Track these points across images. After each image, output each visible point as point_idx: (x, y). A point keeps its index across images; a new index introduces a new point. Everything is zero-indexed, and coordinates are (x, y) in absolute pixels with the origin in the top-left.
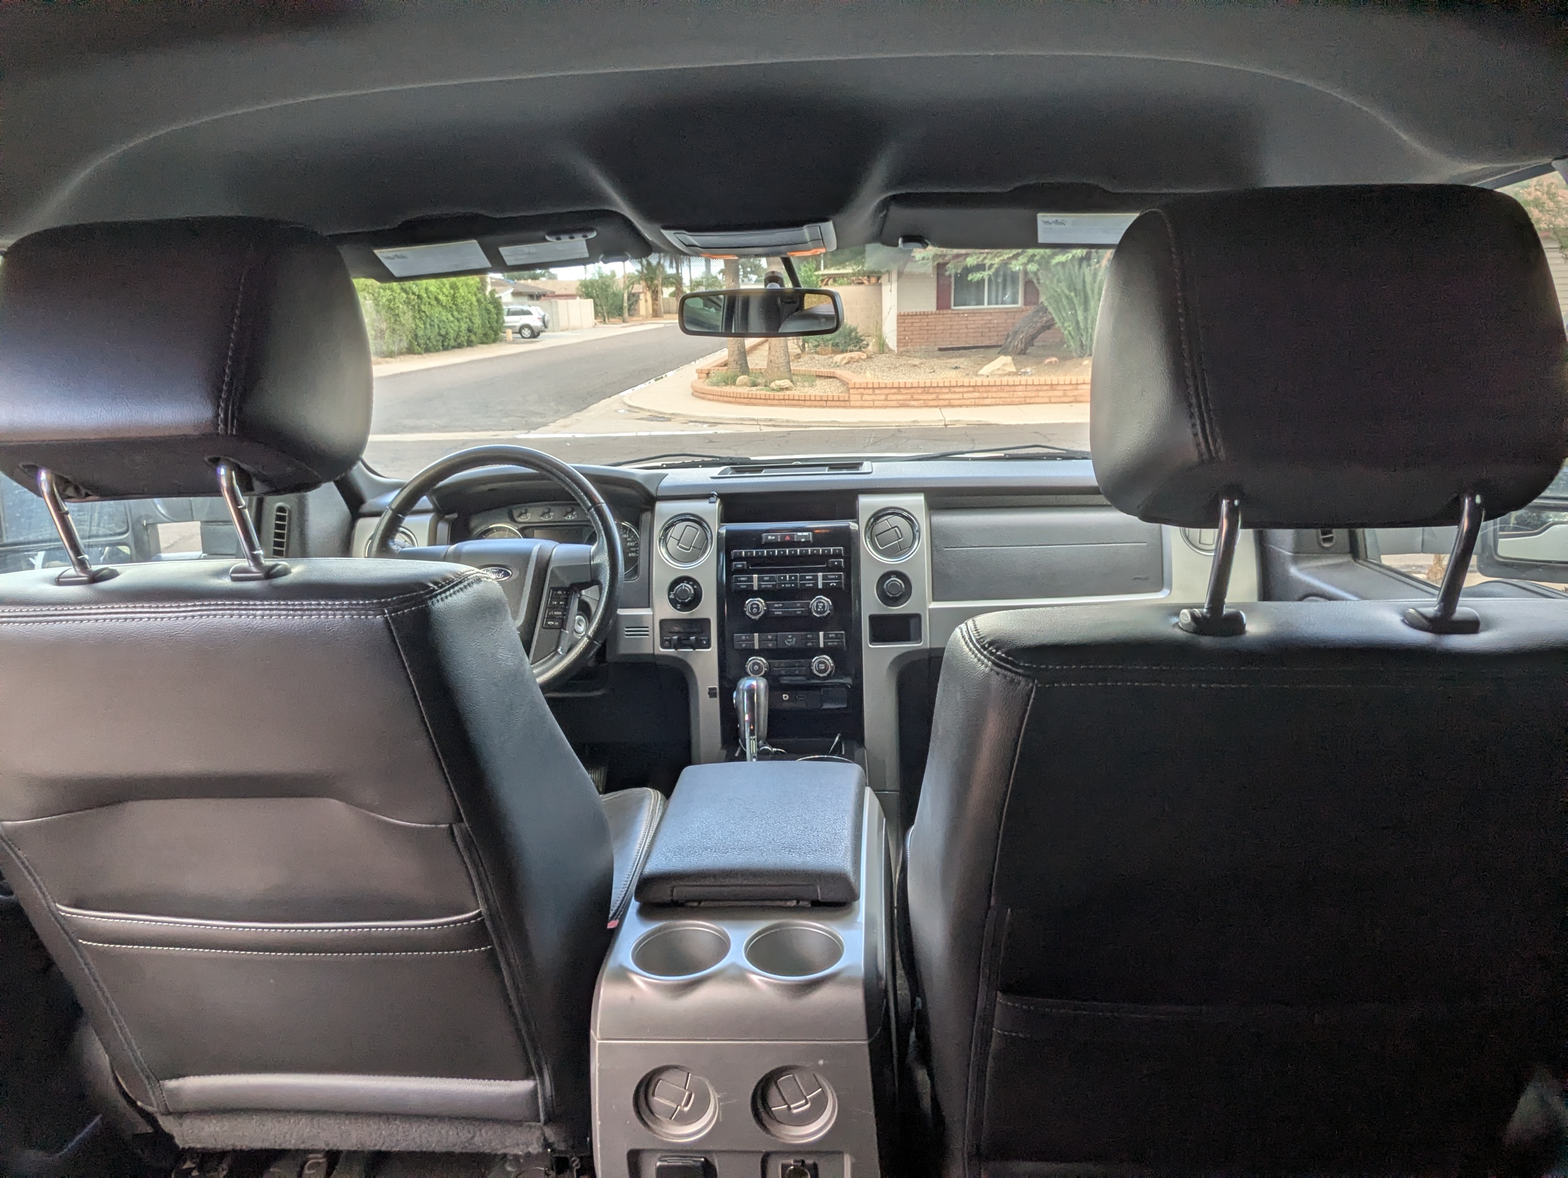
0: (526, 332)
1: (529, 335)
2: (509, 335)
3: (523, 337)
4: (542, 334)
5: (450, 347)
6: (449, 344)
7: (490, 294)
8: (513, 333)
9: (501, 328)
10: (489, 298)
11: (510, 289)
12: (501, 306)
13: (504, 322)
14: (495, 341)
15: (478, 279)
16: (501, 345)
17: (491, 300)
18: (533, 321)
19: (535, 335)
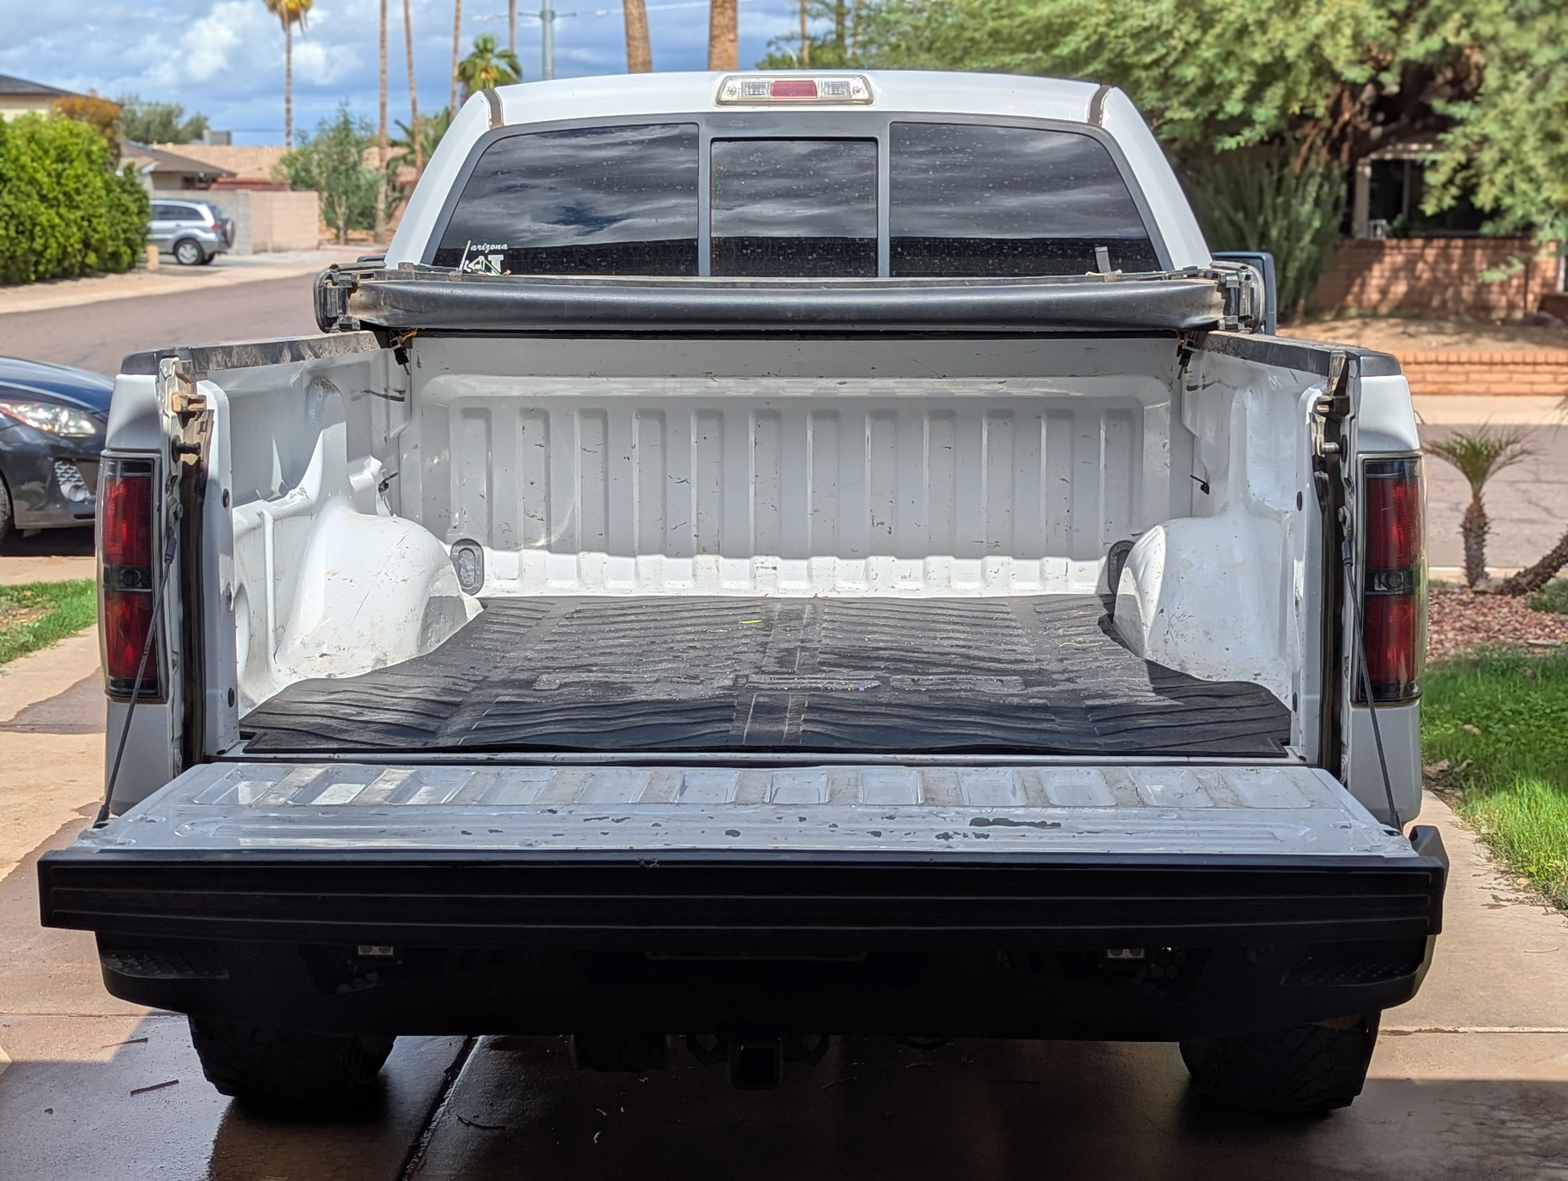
0: (188, 253)
1: (193, 259)
2: (152, 254)
3: (181, 263)
4: (217, 259)
5: (48, 276)
6: (46, 271)
7: (126, 175)
8: (161, 253)
9: (144, 242)
10: (124, 183)
11: (150, 163)
12: (147, 198)
13: (149, 231)
14: (131, 267)
15: (104, 142)
16: (142, 276)
17: (129, 186)
18: (204, 230)
19: (204, 259)
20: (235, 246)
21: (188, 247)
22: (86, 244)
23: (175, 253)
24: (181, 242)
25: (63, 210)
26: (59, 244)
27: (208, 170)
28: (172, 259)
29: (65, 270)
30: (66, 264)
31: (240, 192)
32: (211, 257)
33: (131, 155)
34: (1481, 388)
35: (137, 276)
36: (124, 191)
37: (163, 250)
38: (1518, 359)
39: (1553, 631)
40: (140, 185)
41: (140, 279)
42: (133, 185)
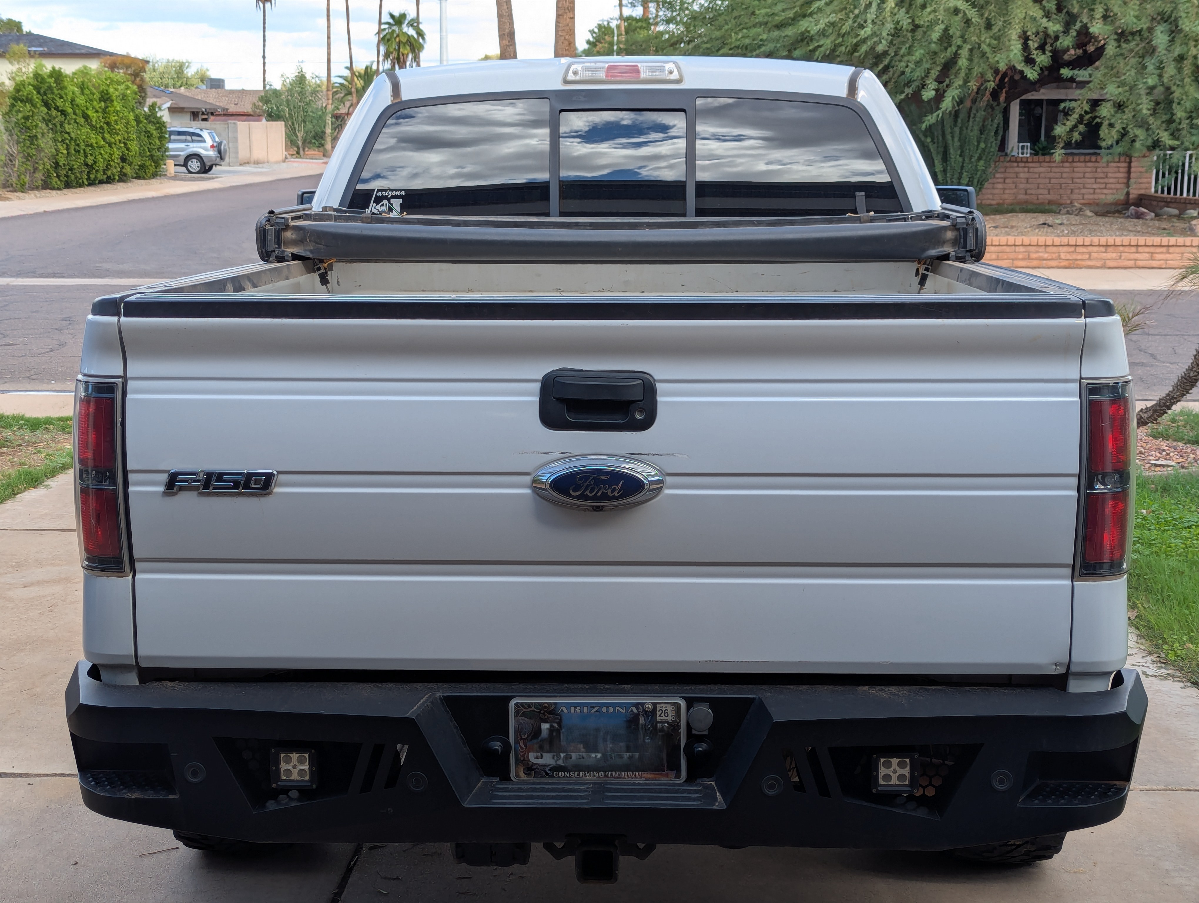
0: (195, 165)
1: (198, 170)
2: (170, 167)
3: (190, 172)
4: (215, 169)
5: (97, 182)
6: (96, 178)
7: (150, 110)
8: (175, 165)
9: (163, 158)
10: (149, 116)
11: (168, 101)
12: (165, 127)
13: (167, 150)
14: (154, 175)
15: (135, 87)
16: (162, 181)
17: (153, 118)
18: (206, 149)
19: (206, 169)
20: (227, 160)
21: (194, 161)
22: (123, 159)
23: (185, 165)
24: (190, 157)
25: (107, 136)
26: (105, 159)
27: (208, 107)
28: (184, 169)
29: (109, 177)
30: (109, 173)
31: (231, 121)
32: (211, 168)
33: (155, 96)
34: (1099, 264)
35: (159, 181)
36: (150, 122)
37: (177, 163)
38: (1126, 242)
39: (1168, 454)
40: (161, 117)
41: (161, 183)
42: (155, 117)
